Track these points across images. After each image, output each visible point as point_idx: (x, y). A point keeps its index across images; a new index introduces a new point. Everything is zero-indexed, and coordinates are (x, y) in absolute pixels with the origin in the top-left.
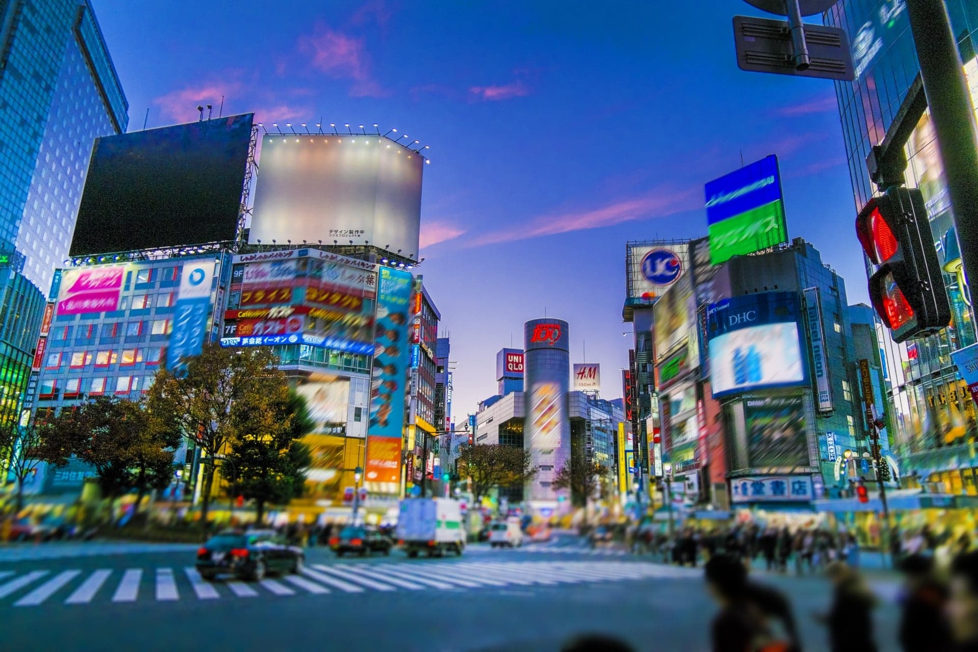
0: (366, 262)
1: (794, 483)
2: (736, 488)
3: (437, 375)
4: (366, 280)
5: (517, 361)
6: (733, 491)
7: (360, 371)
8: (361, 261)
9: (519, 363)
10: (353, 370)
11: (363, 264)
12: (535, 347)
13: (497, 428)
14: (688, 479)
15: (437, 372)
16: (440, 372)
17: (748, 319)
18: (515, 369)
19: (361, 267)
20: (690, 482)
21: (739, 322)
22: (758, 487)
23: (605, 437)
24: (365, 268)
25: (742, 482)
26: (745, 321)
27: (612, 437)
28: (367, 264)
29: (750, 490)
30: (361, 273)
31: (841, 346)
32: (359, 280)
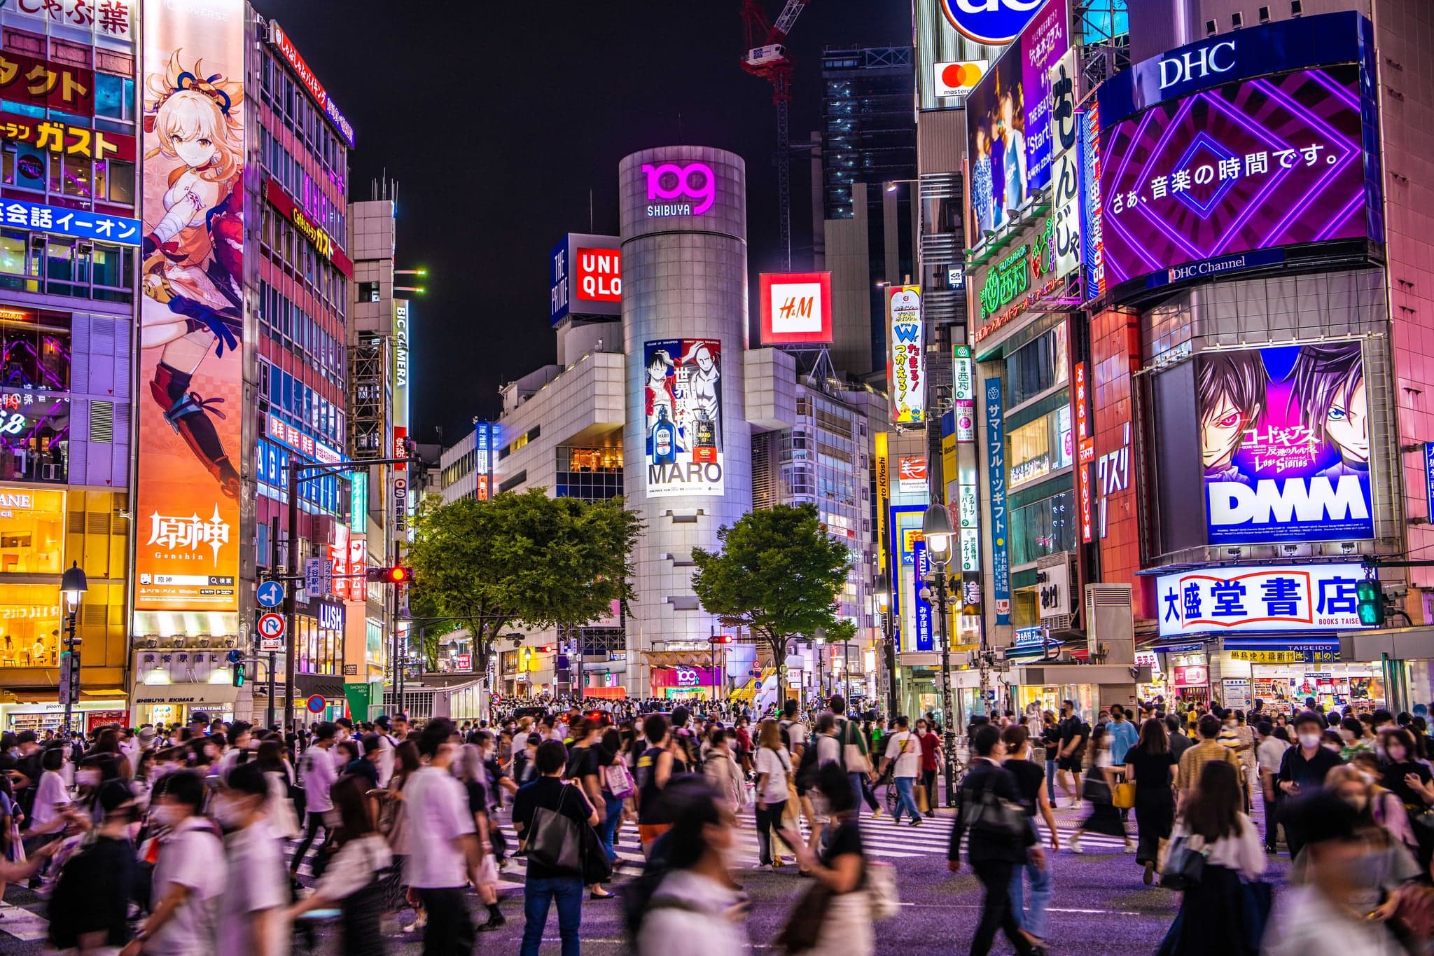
1: (1322, 583)
2: (1171, 598)
3: (362, 308)
4: (98, 16)
5: (607, 271)
6: (1163, 607)
7: (100, 295)
9: (612, 275)
10: (81, 293)
12: (650, 229)
13: (552, 455)
14: (1043, 578)
15: (361, 300)
16: (369, 300)
17: (1215, 68)
18: (601, 291)
20: (1048, 586)
21: (1188, 77)
22: (1229, 596)
23: (845, 476)
25: (1187, 584)
26: (1204, 72)
27: (865, 474)
29: (1208, 604)
32: (78, 18)
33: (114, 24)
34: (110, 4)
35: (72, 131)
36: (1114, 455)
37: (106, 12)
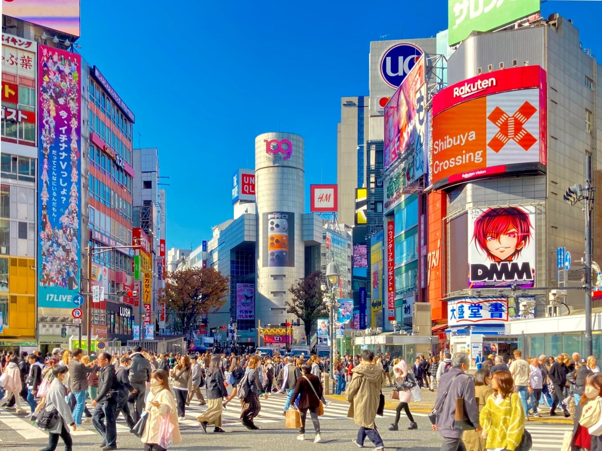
0: (17, 38)
3: (144, 191)
4: (20, 62)
6: (450, 314)
7: (22, 179)
8: (11, 36)
10: (14, 177)
11: (14, 41)
12: (267, 165)
13: (229, 253)
14: (405, 302)
18: (251, 191)
19: (11, 44)
20: (407, 305)
22: (476, 310)
24: (17, 46)
28: (20, 41)
29: (467, 313)
30: (13, 52)
31: (589, 149)
32: (11, 62)
33: (26, 65)
34: (24, 57)
35: (8, 110)
36: (434, 253)
37: (23, 60)
